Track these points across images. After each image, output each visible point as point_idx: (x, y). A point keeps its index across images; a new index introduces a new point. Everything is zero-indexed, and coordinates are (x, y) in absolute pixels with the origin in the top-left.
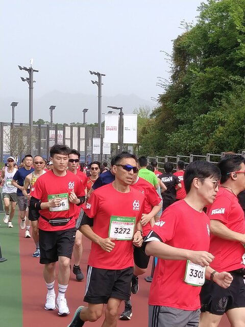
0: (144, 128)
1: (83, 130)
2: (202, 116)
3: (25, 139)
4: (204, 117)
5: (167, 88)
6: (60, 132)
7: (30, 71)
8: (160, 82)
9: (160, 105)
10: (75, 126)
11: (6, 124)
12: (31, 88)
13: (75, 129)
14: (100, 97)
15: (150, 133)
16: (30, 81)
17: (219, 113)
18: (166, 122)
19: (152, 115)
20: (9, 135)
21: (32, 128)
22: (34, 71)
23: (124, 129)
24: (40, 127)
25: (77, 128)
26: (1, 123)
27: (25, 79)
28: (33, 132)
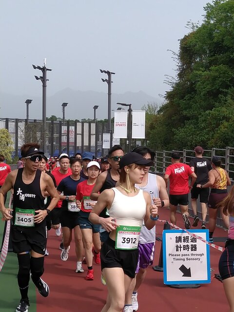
0: (152, 124)
1: (93, 126)
2: (207, 112)
3: (38, 134)
4: (209, 113)
5: (174, 85)
6: (72, 128)
7: (44, 70)
8: (167, 80)
9: (166, 102)
10: (86, 122)
11: (21, 121)
12: (44, 86)
13: (86, 125)
14: (109, 94)
15: (158, 128)
16: (43, 79)
17: (224, 109)
18: (173, 118)
19: (159, 112)
20: (24, 131)
21: (45, 124)
22: (47, 70)
23: (133, 124)
24: (52, 123)
25: (88, 124)
26: (16, 119)
27: (39, 77)
28: (46, 128)
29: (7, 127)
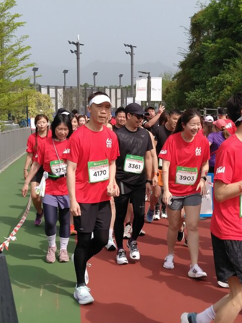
0: (168, 88)
1: (119, 91)
2: (214, 78)
3: (74, 99)
4: (215, 79)
5: (186, 56)
7: (77, 44)
8: (180, 51)
9: (180, 70)
10: (113, 88)
11: (60, 87)
12: (78, 58)
13: (113, 91)
14: (132, 64)
15: (172, 92)
16: (77, 52)
17: (228, 75)
18: (185, 84)
19: (173, 78)
20: (62, 96)
21: (79, 90)
22: (80, 44)
23: (151, 89)
24: (85, 89)
25: (114, 90)
26: (56, 86)
27: (73, 51)
28: (80, 93)
29: (48, 92)
